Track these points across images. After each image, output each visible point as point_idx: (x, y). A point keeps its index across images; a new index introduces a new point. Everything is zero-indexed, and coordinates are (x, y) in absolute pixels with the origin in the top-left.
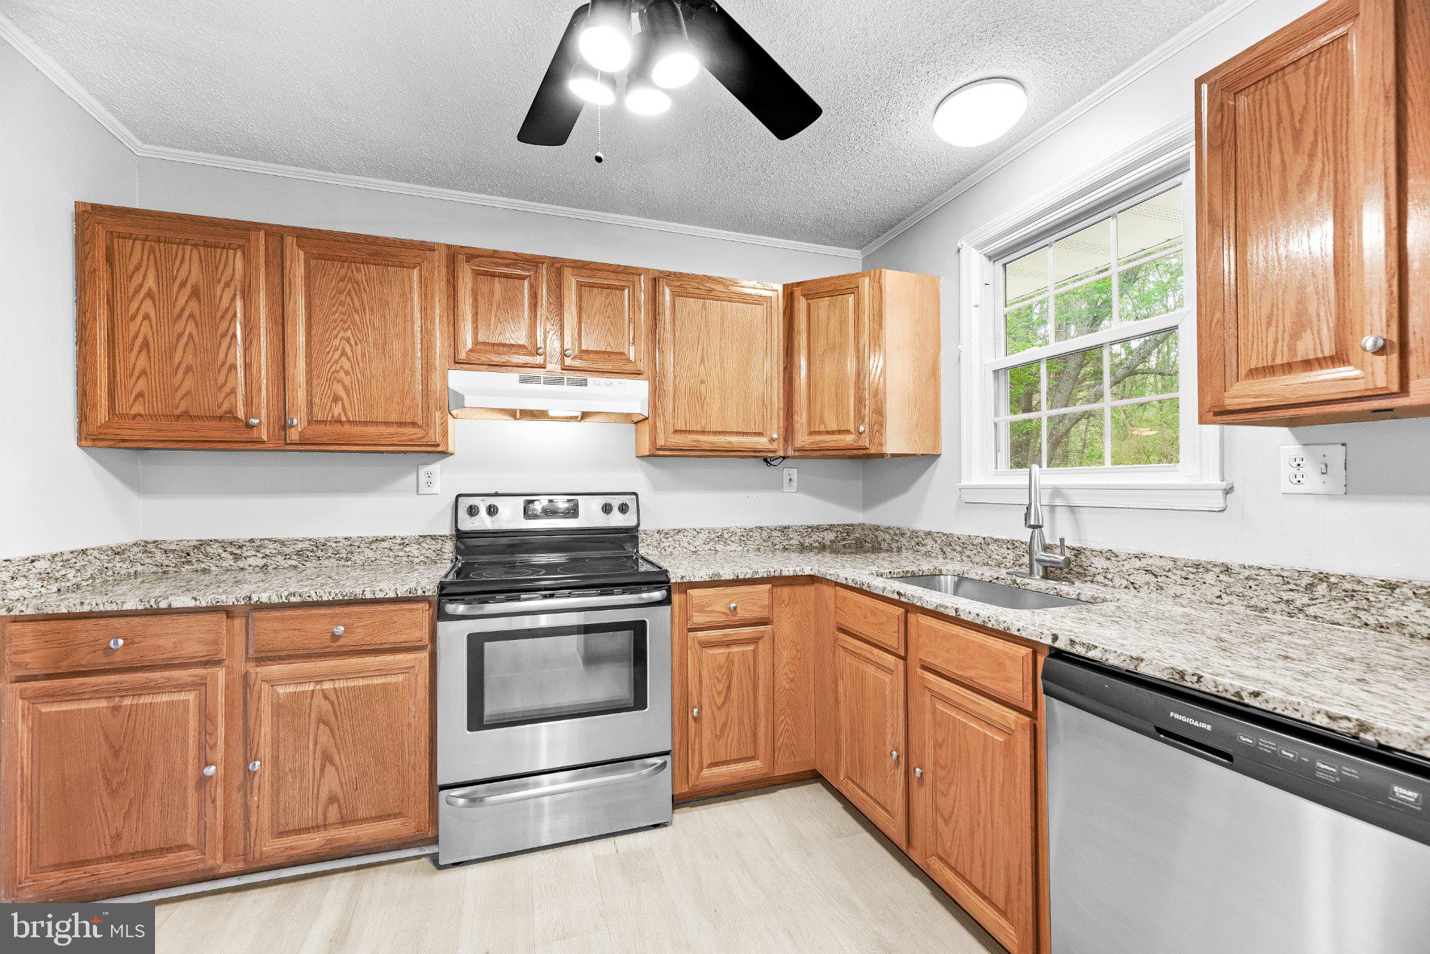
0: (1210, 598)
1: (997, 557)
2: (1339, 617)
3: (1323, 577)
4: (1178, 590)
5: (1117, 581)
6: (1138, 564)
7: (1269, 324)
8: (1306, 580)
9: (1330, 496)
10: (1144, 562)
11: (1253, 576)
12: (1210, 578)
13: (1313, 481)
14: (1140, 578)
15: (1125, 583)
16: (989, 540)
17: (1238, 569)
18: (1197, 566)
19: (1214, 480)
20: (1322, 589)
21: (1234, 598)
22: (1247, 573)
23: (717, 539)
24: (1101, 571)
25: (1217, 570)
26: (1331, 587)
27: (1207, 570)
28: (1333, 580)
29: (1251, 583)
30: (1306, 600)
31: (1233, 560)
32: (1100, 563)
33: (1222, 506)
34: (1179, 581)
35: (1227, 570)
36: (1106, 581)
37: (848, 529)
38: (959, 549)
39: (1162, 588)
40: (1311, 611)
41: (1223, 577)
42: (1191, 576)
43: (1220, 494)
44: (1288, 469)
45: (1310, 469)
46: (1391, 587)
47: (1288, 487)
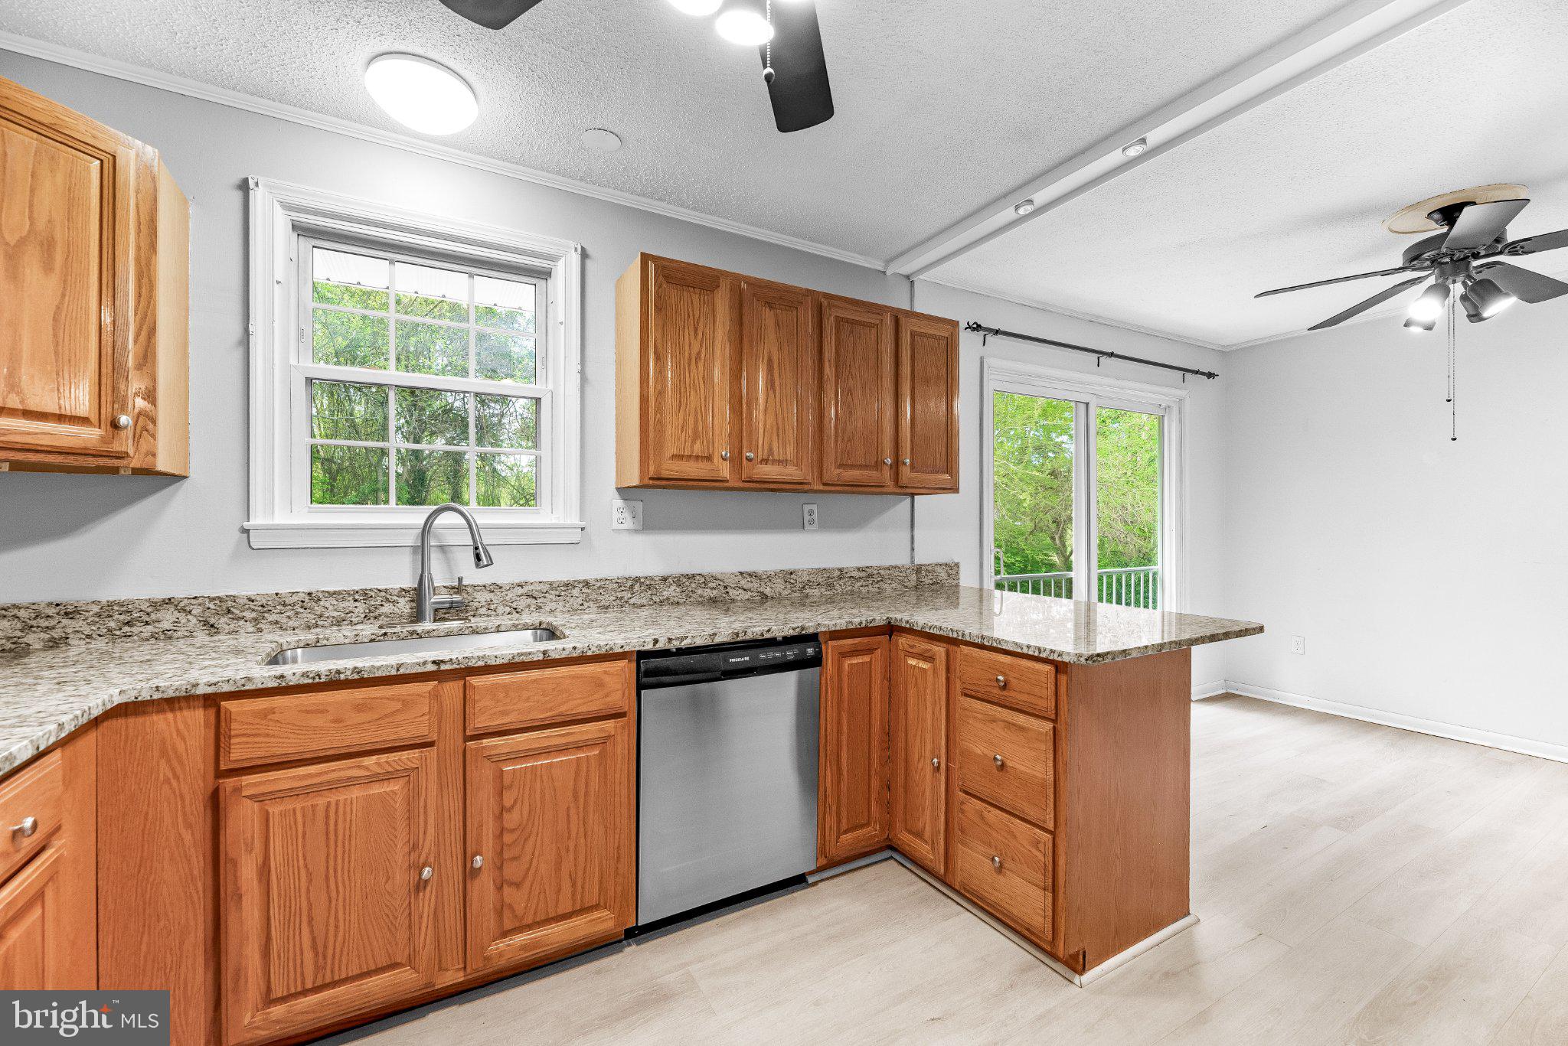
0: (576, 606)
1: (336, 614)
2: (644, 601)
3: (637, 580)
4: (553, 605)
5: (500, 609)
6: (520, 591)
8: (630, 583)
9: (636, 531)
10: (526, 588)
11: (602, 585)
12: (576, 592)
13: (629, 524)
14: (522, 603)
15: (508, 609)
16: (321, 595)
17: (594, 582)
18: (567, 585)
19: (574, 521)
20: (637, 587)
21: (591, 603)
22: (599, 584)
24: (484, 604)
25: (581, 585)
26: (641, 584)
27: (574, 587)
28: (642, 580)
29: (601, 591)
30: (630, 595)
31: (591, 576)
32: (483, 597)
33: (578, 540)
34: (554, 599)
35: (587, 584)
36: (490, 612)
38: (248, 615)
39: (540, 608)
40: (632, 601)
41: (585, 590)
42: (563, 594)
44: (616, 515)
45: (627, 515)
46: (665, 579)
47: (616, 526)
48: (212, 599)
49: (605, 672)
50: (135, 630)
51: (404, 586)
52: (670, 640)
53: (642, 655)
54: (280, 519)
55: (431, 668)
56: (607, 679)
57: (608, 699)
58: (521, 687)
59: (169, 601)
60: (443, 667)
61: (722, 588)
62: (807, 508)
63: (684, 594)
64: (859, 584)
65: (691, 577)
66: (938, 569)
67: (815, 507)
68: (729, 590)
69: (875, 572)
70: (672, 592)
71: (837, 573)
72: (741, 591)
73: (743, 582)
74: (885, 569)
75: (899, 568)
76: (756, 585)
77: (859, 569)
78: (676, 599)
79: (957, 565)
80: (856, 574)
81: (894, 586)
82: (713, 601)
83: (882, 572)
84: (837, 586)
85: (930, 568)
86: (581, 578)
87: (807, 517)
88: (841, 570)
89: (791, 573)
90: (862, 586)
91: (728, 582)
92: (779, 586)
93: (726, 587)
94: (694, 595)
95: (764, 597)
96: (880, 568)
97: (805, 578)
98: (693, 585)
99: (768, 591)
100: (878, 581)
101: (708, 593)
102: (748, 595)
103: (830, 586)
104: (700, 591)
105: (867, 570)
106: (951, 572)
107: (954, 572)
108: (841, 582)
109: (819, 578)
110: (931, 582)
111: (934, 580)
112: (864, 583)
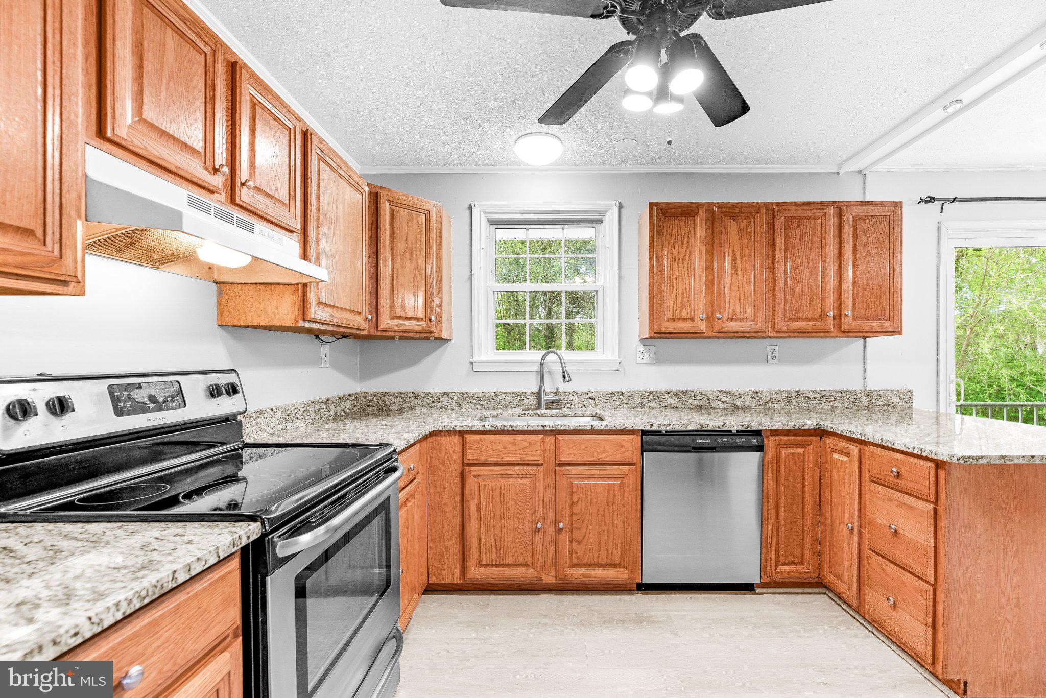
0: (616, 406)
1: (505, 403)
2: (656, 406)
3: (651, 393)
4: (604, 405)
5: (577, 405)
6: (587, 396)
7: (674, 304)
8: (647, 394)
9: (651, 364)
10: (590, 395)
11: (631, 395)
12: (616, 398)
13: (646, 359)
14: (588, 403)
15: (581, 406)
16: (499, 393)
17: (626, 393)
18: (611, 394)
19: (614, 357)
20: (651, 397)
21: (625, 405)
22: (629, 394)
23: (287, 417)
24: (569, 402)
25: (618, 394)
26: (654, 395)
27: (615, 395)
28: (654, 393)
29: (630, 398)
30: (647, 401)
31: (624, 389)
32: (568, 398)
33: (618, 368)
34: (605, 401)
35: (622, 394)
36: (572, 406)
37: (355, 397)
38: (473, 401)
39: (597, 405)
40: (648, 405)
41: (621, 397)
42: (609, 399)
44: (639, 355)
45: (646, 355)
46: (668, 393)
47: (639, 361)
48: (460, 393)
49: (624, 440)
50: (436, 405)
51: (533, 391)
52: (660, 425)
53: (644, 433)
54: (484, 358)
55: (541, 428)
56: (624, 443)
57: (625, 455)
58: (581, 442)
59: (446, 393)
60: (546, 429)
61: (706, 400)
62: (770, 349)
63: (681, 403)
64: (814, 402)
65: (685, 393)
66: (887, 394)
67: (776, 348)
68: (711, 401)
69: (828, 394)
70: (673, 401)
71: (795, 394)
72: (719, 403)
73: (721, 397)
74: (837, 392)
75: (851, 392)
76: (730, 399)
77: (813, 392)
78: (675, 406)
79: (910, 392)
80: (811, 395)
81: (846, 405)
82: (700, 408)
83: (834, 394)
84: (795, 403)
85: (881, 393)
86: (619, 391)
87: (770, 355)
88: (798, 392)
89: (757, 393)
90: (816, 404)
91: (710, 396)
92: (748, 401)
93: (708, 400)
94: (687, 404)
95: (736, 408)
96: (833, 391)
97: (768, 396)
98: (686, 397)
99: (739, 404)
100: (831, 401)
101: (696, 403)
102: (724, 406)
103: (788, 403)
104: (691, 401)
105: (821, 392)
106: (903, 397)
107: (907, 397)
108: (798, 400)
109: (779, 397)
110: (882, 404)
111: (886, 402)
112: (818, 402)
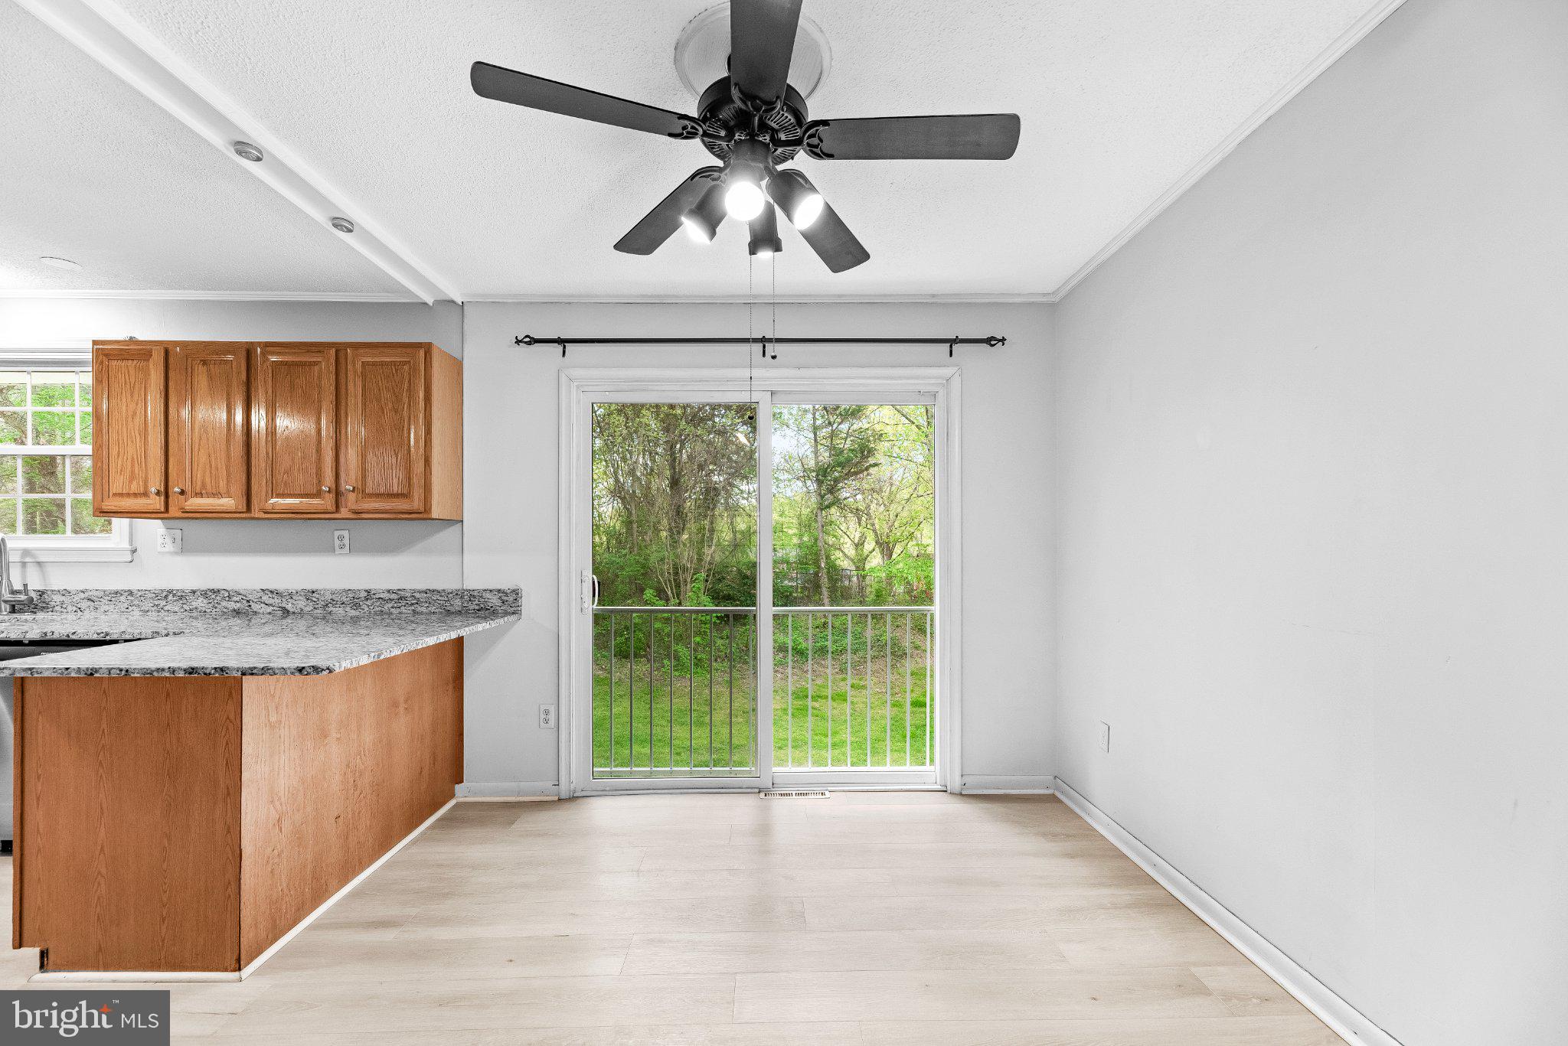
0: (123, 609)
2: (176, 609)
3: (170, 592)
4: (106, 608)
6: (83, 596)
8: (165, 593)
9: (176, 553)
10: (87, 594)
11: (143, 595)
12: (122, 598)
13: (170, 547)
14: (84, 604)
17: (136, 592)
18: (116, 593)
19: (126, 545)
20: (170, 597)
22: (140, 594)
24: (58, 603)
25: (127, 594)
26: (174, 595)
27: (121, 595)
28: (175, 592)
29: (142, 598)
30: (164, 603)
31: (134, 587)
32: (57, 599)
33: (130, 560)
34: (107, 603)
35: (131, 593)
36: (62, 610)
39: (97, 608)
40: (166, 608)
41: (129, 598)
42: (113, 599)
43: (129, 553)
44: (160, 540)
45: (168, 541)
46: (194, 592)
47: (160, 549)
61: (245, 602)
62: (337, 533)
63: (211, 605)
64: (390, 605)
65: (216, 592)
67: (346, 533)
68: (251, 603)
69: (408, 595)
70: (200, 603)
71: (364, 594)
72: (263, 605)
73: (265, 598)
74: (420, 592)
76: (277, 601)
77: (389, 591)
78: (204, 609)
79: (516, 592)
80: (386, 596)
81: (433, 609)
82: (237, 613)
83: (417, 595)
84: (364, 607)
85: (475, 593)
87: (337, 542)
88: (367, 591)
89: (313, 592)
90: (392, 607)
91: (250, 597)
92: (301, 603)
93: (248, 601)
94: (219, 606)
95: (286, 612)
96: (415, 591)
97: (329, 597)
98: (218, 598)
99: (289, 607)
100: (412, 604)
101: (232, 605)
102: (270, 609)
103: (356, 606)
104: (224, 604)
105: (399, 592)
106: (505, 598)
107: (511, 599)
108: (369, 603)
109: (344, 598)
110: (477, 608)
111: (482, 606)
112: (395, 605)
